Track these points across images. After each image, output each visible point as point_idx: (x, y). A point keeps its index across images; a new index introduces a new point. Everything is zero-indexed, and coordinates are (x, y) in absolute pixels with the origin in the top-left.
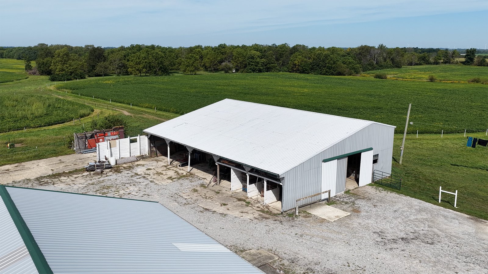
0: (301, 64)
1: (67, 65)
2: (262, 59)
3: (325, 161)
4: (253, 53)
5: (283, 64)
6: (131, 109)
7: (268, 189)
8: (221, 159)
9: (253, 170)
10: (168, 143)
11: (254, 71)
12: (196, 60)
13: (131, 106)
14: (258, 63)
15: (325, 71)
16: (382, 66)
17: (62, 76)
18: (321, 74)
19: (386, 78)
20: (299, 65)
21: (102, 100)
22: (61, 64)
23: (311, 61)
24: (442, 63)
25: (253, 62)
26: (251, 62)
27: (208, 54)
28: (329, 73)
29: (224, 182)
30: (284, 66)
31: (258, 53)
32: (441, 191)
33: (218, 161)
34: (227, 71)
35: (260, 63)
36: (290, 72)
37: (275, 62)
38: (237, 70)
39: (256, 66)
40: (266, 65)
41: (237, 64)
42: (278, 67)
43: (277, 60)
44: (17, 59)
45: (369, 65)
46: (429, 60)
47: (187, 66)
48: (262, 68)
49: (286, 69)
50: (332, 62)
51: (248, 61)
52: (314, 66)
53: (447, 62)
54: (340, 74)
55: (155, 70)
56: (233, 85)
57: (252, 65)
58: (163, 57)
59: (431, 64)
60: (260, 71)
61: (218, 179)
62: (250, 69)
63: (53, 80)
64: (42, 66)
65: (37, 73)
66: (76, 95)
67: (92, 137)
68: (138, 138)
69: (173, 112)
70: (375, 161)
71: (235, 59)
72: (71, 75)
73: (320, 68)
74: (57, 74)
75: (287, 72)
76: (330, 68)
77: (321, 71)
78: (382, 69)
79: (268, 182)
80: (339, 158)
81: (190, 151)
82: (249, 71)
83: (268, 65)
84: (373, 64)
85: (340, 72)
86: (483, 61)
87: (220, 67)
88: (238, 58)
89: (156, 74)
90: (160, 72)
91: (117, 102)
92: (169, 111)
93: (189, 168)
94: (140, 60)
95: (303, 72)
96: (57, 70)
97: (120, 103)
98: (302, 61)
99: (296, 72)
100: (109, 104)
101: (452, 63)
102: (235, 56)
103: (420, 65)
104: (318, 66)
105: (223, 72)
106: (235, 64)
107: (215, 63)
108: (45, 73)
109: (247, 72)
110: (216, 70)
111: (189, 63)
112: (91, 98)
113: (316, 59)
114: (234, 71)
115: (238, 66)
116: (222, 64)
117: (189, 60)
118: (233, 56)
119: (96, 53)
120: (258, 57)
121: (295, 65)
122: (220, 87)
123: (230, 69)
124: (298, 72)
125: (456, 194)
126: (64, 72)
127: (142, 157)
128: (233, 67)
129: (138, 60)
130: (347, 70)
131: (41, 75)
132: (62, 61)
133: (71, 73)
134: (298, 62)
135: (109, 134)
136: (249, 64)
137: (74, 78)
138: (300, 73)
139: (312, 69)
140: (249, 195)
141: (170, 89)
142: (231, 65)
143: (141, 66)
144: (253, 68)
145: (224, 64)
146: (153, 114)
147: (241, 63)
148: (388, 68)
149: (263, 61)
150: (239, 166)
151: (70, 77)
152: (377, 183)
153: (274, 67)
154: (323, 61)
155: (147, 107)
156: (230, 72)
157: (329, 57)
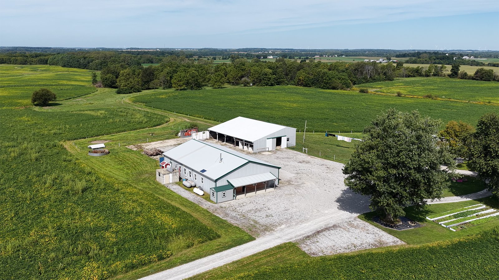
0: (305, 79)
1: (129, 82)
2: (274, 76)
3: (267, 139)
4: (266, 71)
5: (291, 79)
6: (189, 118)
7: (250, 147)
8: (236, 138)
9: (246, 141)
10: (217, 134)
11: (267, 85)
12: (222, 77)
13: (189, 116)
14: (270, 78)
15: (322, 85)
16: (375, 79)
17: (125, 91)
18: (320, 87)
19: (367, 92)
20: (302, 80)
21: (169, 112)
22: (124, 81)
23: (312, 77)
24: (433, 75)
25: (266, 78)
26: (265, 77)
27: (231, 71)
28: (326, 87)
29: (237, 147)
30: (292, 80)
31: (271, 71)
32: (303, 148)
33: (235, 139)
34: (246, 85)
35: (272, 79)
36: (296, 85)
37: (285, 77)
38: (254, 84)
39: (269, 81)
40: (277, 80)
41: (253, 79)
42: (286, 82)
43: (287, 75)
44: (63, 67)
45: (364, 78)
46: (421, 72)
47: (216, 82)
48: (273, 83)
49: (293, 82)
50: (328, 78)
51: (262, 77)
52: (315, 81)
53: (436, 75)
54: (334, 88)
55: (192, 85)
56: (248, 101)
57: (265, 80)
58: (198, 76)
59: (423, 76)
60: (272, 85)
61: (235, 146)
62: (264, 83)
63: (119, 93)
64: (106, 81)
65: (102, 86)
66: (150, 108)
67: (186, 131)
68: (205, 132)
69: (213, 120)
70: (288, 140)
71: (252, 75)
72: (131, 89)
73: (319, 83)
74: (122, 89)
75: (294, 85)
76: (326, 83)
77: (320, 85)
78: (375, 82)
79: (250, 144)
80: (273, 138)
81: (226, 136)
82: (263, 85)
83: (278, 80)
84: (367, 78)
85: (334, 87)
86: (465, 75)
87: (241, 82)
88: (255, 74)
89: (192, 88)
90: (195, 88)
91: (178, 113)
92: (211, 120)
93: (225, 143)
94: (181, 78)
95: (306, 85)
96: (122, 86)
97: (181, 114)
98: (306, 77)
99: (301, 86)
100: (174, 114)
101: (441, 75)
102: (252, 73)
103: (413, 77)
104: (318, 81)
105: (243, 85)
106: (252, 79)
107: (237, 78)
108: (108, 86)
109: (261, 86)
110: (237, 84)
111: (217, 79)
112: (162, 110)
113: (317, 76)
114: (251, 85)
115: (254, 81)
116: (242, 79)
117: (216, 77)
118: (251, 73)
119: (148, 72)
120: (271, 74)
121: (300, 80)
122: (239, 102)
123: (248, 83)
124: (302, 85)
125: (307, 149)
126: (126, 87)
127: (207, 139)
128: (250, 82)
129: (180, 79)
130: (340, 85)
131: (105, 87)
132: (125, 79)
133: (132, 88)
134: (303, 78)
135: (192, 130)
136: (263, 79)
137: (134, 91)
138: (304, 86)
139: (313, 84)
140: (245, 149)
141: (207, 104)
142: (248, 80)
143: (182, 83)
144: (266, 83)
145: (243, 79)
146: (202, 121)
147: (257, 78)
148: (380, 81)
149: (274, 77)
150: (242, 140)
151: (130, 91)
152: (289, 148)
153: (284, 82)
154: (322, 77)
155: (198, 117)
156: (248, 85)
157: (326, 75)
